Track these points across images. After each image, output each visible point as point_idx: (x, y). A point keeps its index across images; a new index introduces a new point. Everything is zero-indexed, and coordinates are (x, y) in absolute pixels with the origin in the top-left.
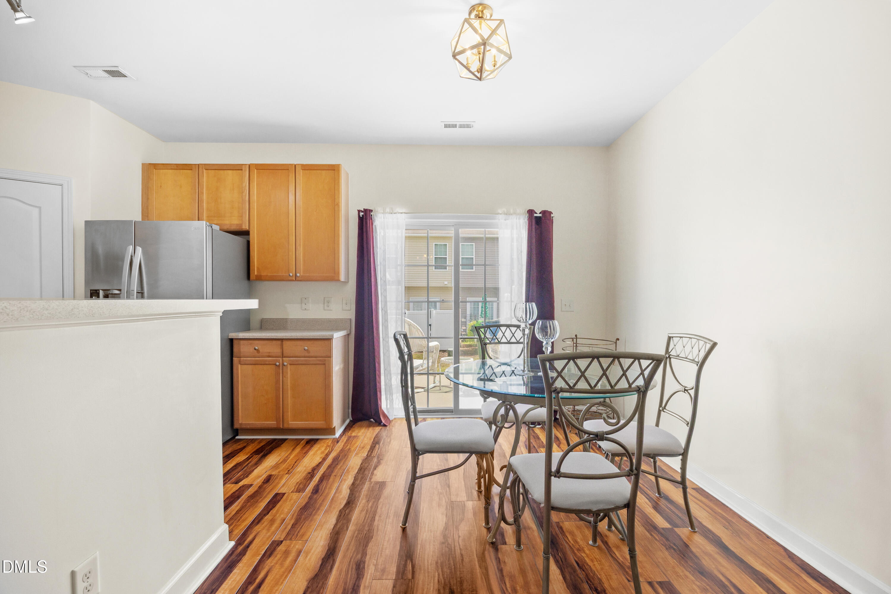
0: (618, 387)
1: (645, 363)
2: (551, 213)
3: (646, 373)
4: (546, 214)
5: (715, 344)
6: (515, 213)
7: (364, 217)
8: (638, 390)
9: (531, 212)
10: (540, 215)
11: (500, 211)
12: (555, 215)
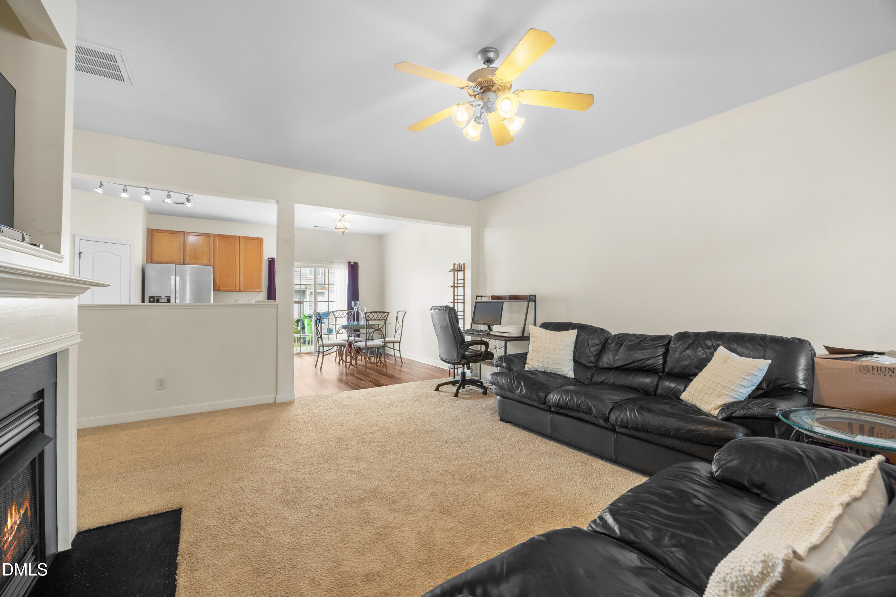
0: (377, 319)
1: (386, 314)
2: (358, 263)
3: (386, 316)
4: (356, 264)
5: (406, 312)
6: (342, 263)
7: (272, 261)
8: (385, 320)
9: (349, 263)
10: (353, 264)
11: (336, 261)
12: (360, 265)
